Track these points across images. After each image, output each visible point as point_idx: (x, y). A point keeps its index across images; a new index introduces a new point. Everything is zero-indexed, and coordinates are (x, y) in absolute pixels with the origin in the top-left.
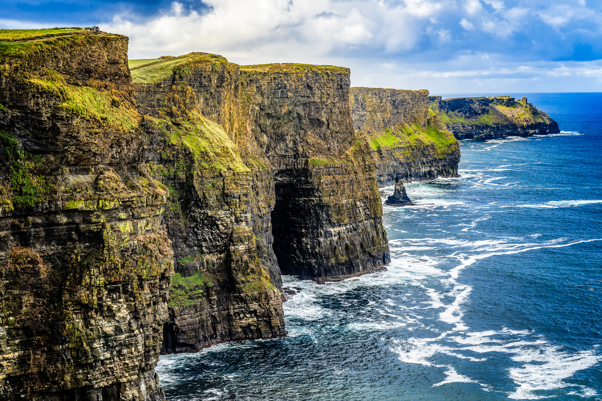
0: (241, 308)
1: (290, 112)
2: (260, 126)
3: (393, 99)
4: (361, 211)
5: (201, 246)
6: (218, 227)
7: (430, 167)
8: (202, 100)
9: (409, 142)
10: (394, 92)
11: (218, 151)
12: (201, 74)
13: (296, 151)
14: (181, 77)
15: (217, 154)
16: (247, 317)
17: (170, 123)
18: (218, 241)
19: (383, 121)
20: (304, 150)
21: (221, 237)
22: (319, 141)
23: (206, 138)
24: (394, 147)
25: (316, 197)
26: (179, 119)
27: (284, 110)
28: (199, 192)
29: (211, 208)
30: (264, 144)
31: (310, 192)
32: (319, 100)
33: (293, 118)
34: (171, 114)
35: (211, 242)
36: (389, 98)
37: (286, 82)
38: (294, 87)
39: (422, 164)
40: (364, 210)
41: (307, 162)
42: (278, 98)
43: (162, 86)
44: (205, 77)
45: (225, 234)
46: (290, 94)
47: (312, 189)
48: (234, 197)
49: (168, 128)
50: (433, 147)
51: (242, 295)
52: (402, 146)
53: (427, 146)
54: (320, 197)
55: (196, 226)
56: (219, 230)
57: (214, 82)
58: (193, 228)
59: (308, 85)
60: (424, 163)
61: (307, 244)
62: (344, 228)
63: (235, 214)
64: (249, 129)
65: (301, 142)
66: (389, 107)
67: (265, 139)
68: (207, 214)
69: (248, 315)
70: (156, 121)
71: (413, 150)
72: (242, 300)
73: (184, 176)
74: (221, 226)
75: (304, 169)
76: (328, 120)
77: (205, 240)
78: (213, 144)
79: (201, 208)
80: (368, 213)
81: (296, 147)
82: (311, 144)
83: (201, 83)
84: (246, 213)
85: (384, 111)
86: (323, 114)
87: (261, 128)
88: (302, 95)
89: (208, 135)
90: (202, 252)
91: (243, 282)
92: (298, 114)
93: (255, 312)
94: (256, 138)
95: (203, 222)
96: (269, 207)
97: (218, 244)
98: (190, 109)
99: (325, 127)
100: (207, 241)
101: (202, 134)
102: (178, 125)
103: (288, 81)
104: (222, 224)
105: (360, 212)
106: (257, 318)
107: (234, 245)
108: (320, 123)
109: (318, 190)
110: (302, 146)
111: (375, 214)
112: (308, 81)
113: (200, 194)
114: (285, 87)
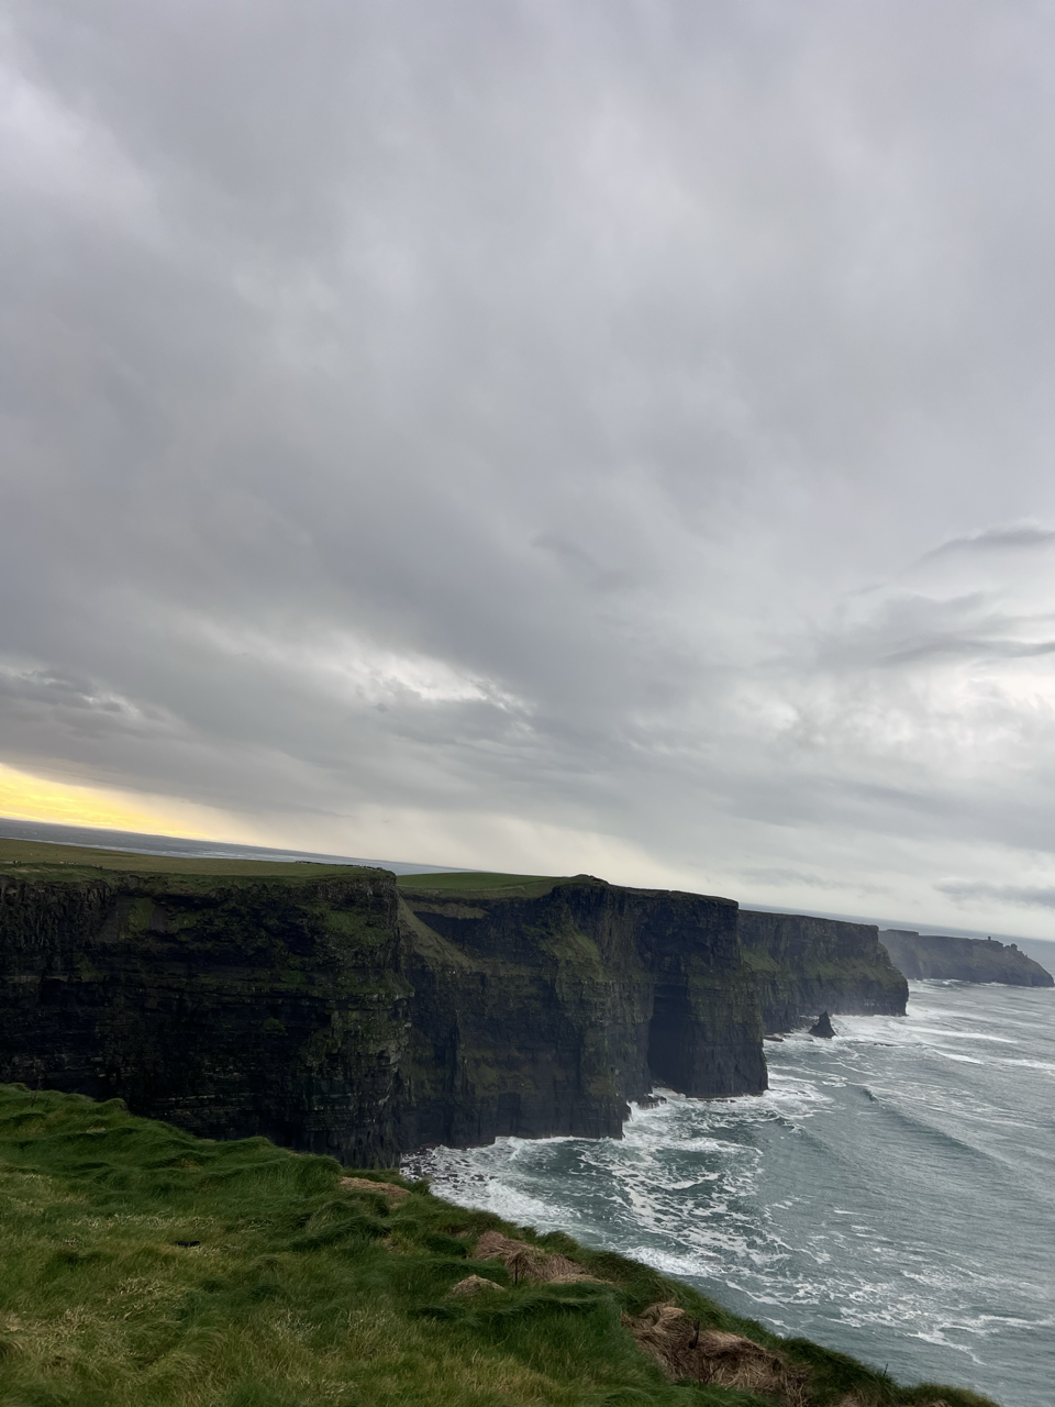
1: (675, 934)
2: (644, 943)
3: (839, 930)
8: (580, 915)
10: (840, 924)
11: (582, 961)
14: (560, 895)
15: (580, 964)
16: (588, 1114)
17: (544, 933)
20: (686, 969)
21: (574, 1037)
22: (702, 963)
23: (574, 949)
24: (834, 977)
25: (693, 1015)
26: (552, 930)
27: (669, 932)
28: (558, 995)
29: (568, 1011)
30: (648, 959)
31: (688, 1010)
32: (704, 927)
33: (678, 940)
34: (546, 925)
35: (565, 1040)
36: (835, 929)
38: (679, 913)
40: (742, 1033)
41: (687, 982)
42: (664, 921)
43: (541, 901)
44: (583, 897)
45: (578, 1035)
46: (676, 919)
47: (690, 1007)
48: (591, 1004)
49: (542, 936)
50: (878, 982)
51: (586, 1093)
52: (844, 977)
53: (872, 981)
54: (696, 1015)
55: (553, 1024)
56: (573, 1030)
57: (593, 901)
58: (551, 1025)
59: (694, 912)
61: (682, 1058)
62: (718, 1047)
63: (590, 1019)
64: (632, 944)
65: (684, 962)
66: (834, 938)
67: (648, 955)
68: (564, 1015)
70: (533, 930)
71: (856, 982)
72: (586, 1098)
73: (549, 979)
75: (683, 987)
76: (712, 946)
77: (560, 1038)
78: (579, 956)
79: (560, 1009)
80: (747, 1037)
81: (679, 966)
82: (694, 965)
83: (579, 902)
84: (601, 1019)
85: (829, 941)
86: (708, 940)
87: (645, 945)
88: (688, 920)
89: (576, 946)
90: (557, 1048)
91: (589, 1082)
92: (683, 937)
93: (596, 1110)
94: (640, 953)
95: (560, 1022)
96: (646, 1017)
97: (571, 1042)
98: (564, 923)
99: (709, 952)
101: (569, 946)
102: (552, 934)
103: (674, 906)
104: (576, 1026)
108: (705, 948)
109: (695, 1009)
110: (685, 966)
112: (695, 908)
113: (560, 997)
114: (672, 911)
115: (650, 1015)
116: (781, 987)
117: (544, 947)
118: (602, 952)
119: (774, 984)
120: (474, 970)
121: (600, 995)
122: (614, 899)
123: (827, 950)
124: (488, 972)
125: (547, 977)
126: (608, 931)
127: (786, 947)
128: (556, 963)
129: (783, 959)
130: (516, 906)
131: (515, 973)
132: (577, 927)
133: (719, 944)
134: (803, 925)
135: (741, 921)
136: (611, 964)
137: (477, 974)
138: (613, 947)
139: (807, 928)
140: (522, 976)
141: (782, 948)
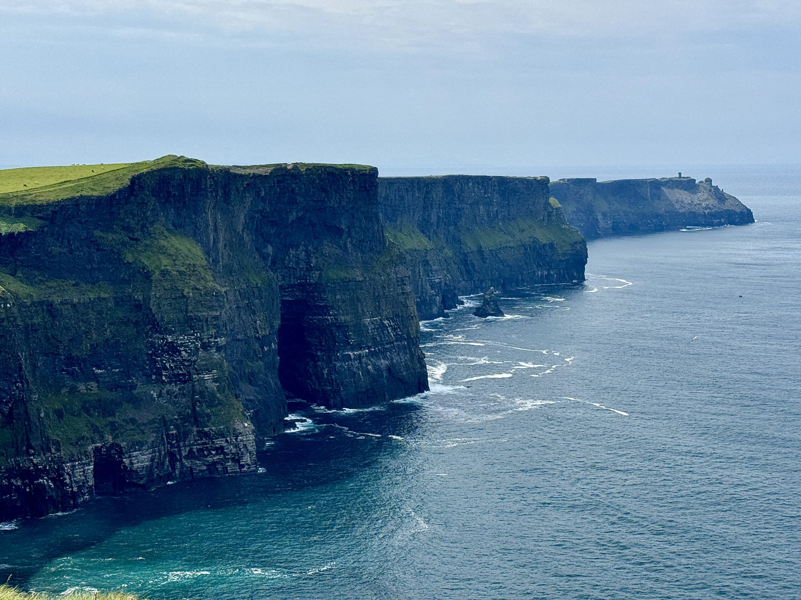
0: (205, 444)
1: (299, 219)
2: (262, 235)
3: (502, 189)
4: (390, 331)
5: (161, 375)
6: (180, 353)
7: (548, 270)
8: (172, 210)
9: (521, 241)
10: (502, 181)
11: (182, 269)
12: (169, 183)
13: (308, 263)
14: (141, 188)
15: (181, 273)
16: (212, 454)
18: (181, 369)
19: (488, 215)
20: (317, 261)
21: (184, 365)
22: (337, 251)
23: (170, 255)
24: (499, 246)
25: (330, 315)
26: (137, 235)
27: (292, 217)
28: (156, 316)
29: (171, 333)
30: (268, 255)
31: (325, 310)
32: (336, 205)
33: (304, 225)
34: (127, 228)
35: (173, 370)
36: (496, 188)
37: (294, 186)
38: (303, 191)
39: (537, 267)
40: (394, 329)
41: (320, 277)
42: (284, 203)
43: (117, 197)
44: (174, 186)
45: (189, 361)
46: (299, 199)
47: (326, 307)
48: (200, 321)
49: (124, 244)
50: (551, 246)
51: (205, 429)
52: (511, 244)
53: (545, 245)
54: (334, 315)
55: (154, 353)
56: (182, 357)
57: (188, 190)
58: (151, 355)
59: (322, 188)
60: (540, 266)
61: (323, 369)
62: (367, 351)
63: (201, 339)
64: (246, 239)
65: (314, 253)
66: (496, 198)
67: (270, 249)
68: (167, 339)
69: (213, 452)
70: (110, 237)
71: (526, 249)
72: (207, 435)
73: (141, 298)
74: (183, 353)
75: (316, 284)
76: (349, 228)
77: (165, 368)
78: (177, 262)
79: (161, 333)
80: (400, 333)
81: (308, 259)
82: (327, 255)
83: (169, 193)
84: (216, 338)
85: (490, 204)
86: (343, 221)
87: (263, 238)
88: (315, 199)
89: (171, 252)
90: (163, 382)
91: (208, 415)
92: (310, 221)
93: (222, 448)
94: (257, 249)
95: (163, 349)
96: (272, 327)
97: (181, 372)
98: (152, 223)
99: (345, 236)
100: (167, 369)
101: (163, 251)
102: (137, 240)
103: (296, 184)
104: (186, 351)
105: (388, 333)
106: (225, 456)
107: (198, 374)
108: (339, 232)
109: (332, 308)
110: (317, 258)
111: (408, 334)
112: (323, 183)
113: (158, 317)
114: (293, 190)
115: (277, 323)
116: (434, 268)
117: (130, 258)
118: (208, 253)
119: (426, 263)
120: (36, 299)
121: (212, 308)
122: (216, 183)
123: (488, 214)
124: (56, 299)
125: (138, 296)
126: (211, 227)
127: (439, 217)
128: (147, 276)
129: (435, 233)
130: (83, 208)
131: (92, 296)
132: (171, 226)
133: (357, 224)
134: (457, 187)
135: (382, 192)
136: (220, 267)
137: (41, 303)
138: (221, 245)
139: (462, 191)
140: (104, 299)
141: (434, 219)
